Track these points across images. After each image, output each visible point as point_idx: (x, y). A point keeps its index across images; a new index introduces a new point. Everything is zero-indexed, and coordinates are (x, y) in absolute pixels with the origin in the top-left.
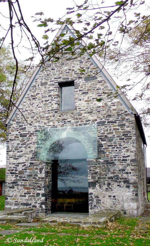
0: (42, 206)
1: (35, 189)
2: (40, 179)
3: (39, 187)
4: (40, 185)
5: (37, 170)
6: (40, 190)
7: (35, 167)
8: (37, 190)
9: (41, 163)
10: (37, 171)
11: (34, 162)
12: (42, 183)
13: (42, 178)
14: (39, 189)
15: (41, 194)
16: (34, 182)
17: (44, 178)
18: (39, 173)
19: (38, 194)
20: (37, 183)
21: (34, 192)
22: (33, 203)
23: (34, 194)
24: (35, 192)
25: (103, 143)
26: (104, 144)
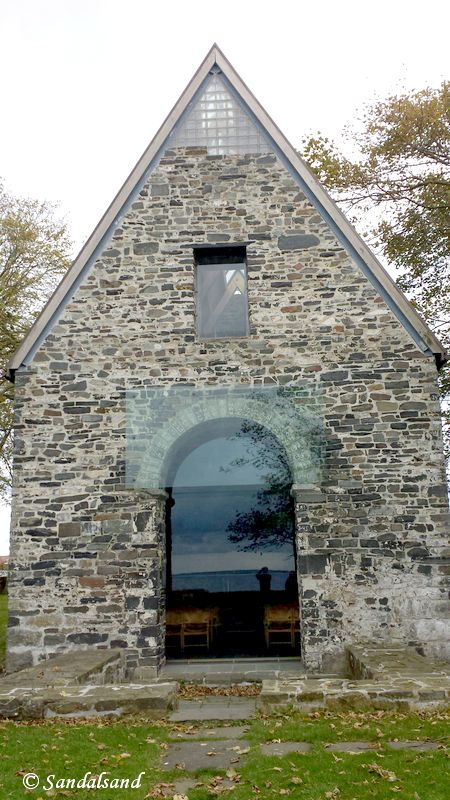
0: (146, 640)
1: (119, 584)
2: (140, 550)
3: (137, 576)
4: (138, 568)
5: (127, 522)
6: (139, 585)
7: (121, 511)
8: (128, 587)
9: (143, 498)
10: (128, 525)
11: (117, 493)
12: (146, 562)
13: (145, 546)
14: (134, 582)
15: (141, 600)
16: (117, 559)
17: (153, 546)
18: (136, 530)
19: (132, 602)
20: (129, 565)
21: (117, 593)
22: (115, 632)
23: (117, 600)
24: (122, 594)
25: (341, 436)
26: (345, 439)
